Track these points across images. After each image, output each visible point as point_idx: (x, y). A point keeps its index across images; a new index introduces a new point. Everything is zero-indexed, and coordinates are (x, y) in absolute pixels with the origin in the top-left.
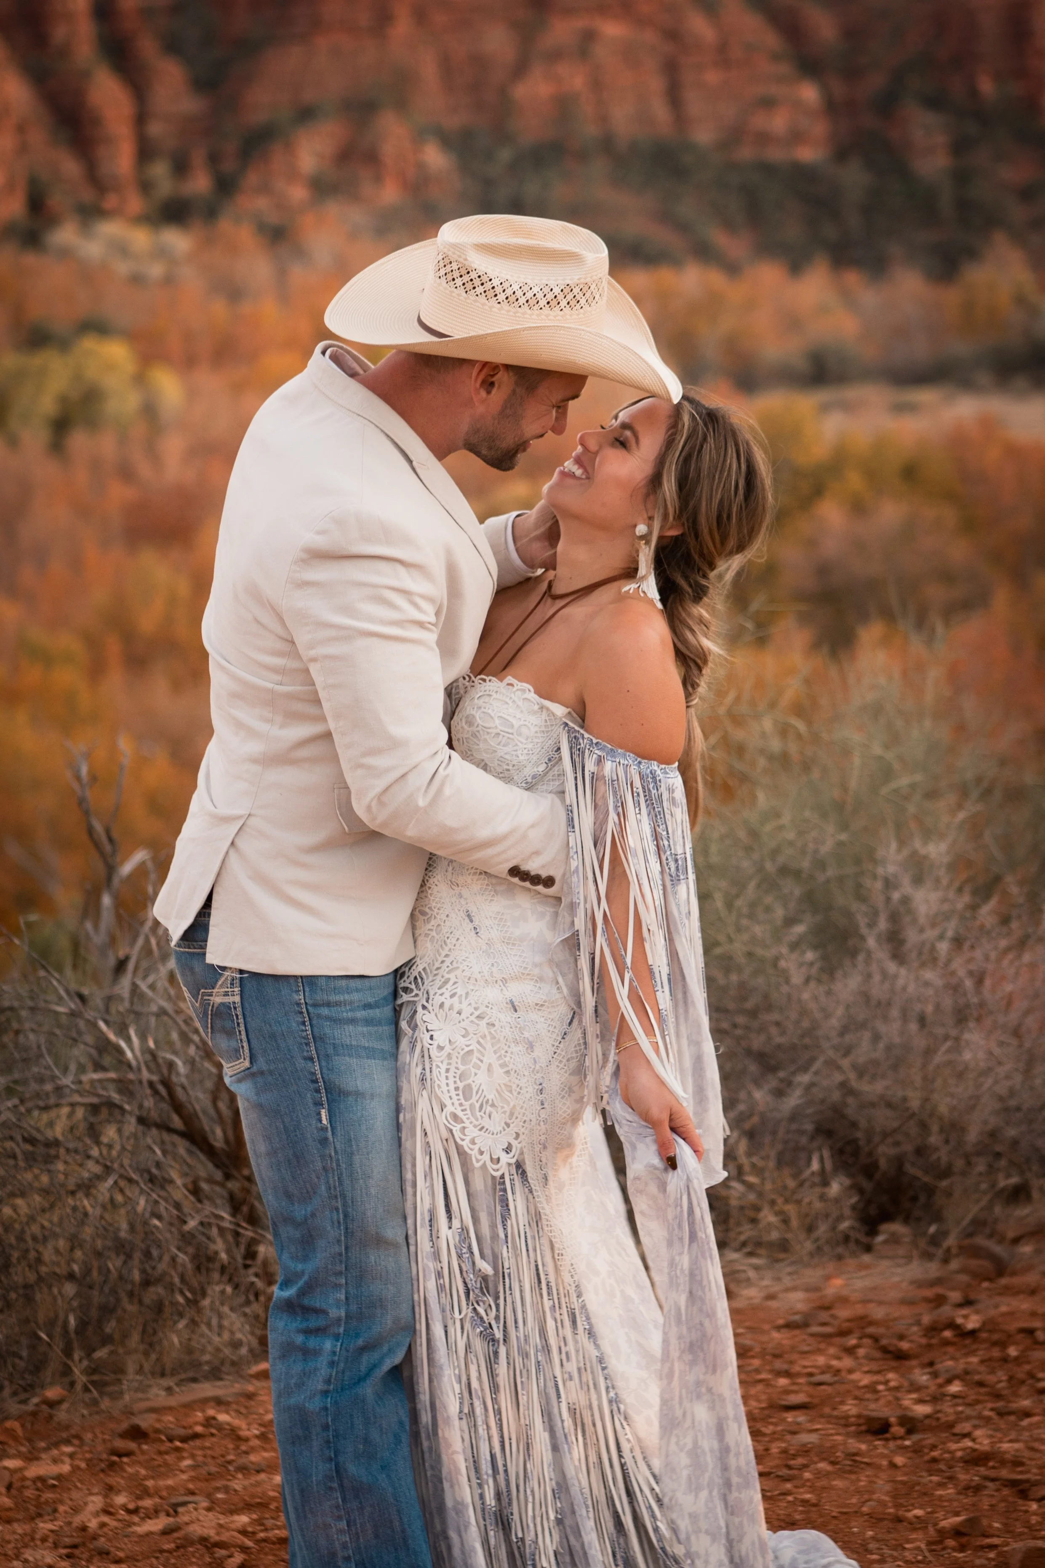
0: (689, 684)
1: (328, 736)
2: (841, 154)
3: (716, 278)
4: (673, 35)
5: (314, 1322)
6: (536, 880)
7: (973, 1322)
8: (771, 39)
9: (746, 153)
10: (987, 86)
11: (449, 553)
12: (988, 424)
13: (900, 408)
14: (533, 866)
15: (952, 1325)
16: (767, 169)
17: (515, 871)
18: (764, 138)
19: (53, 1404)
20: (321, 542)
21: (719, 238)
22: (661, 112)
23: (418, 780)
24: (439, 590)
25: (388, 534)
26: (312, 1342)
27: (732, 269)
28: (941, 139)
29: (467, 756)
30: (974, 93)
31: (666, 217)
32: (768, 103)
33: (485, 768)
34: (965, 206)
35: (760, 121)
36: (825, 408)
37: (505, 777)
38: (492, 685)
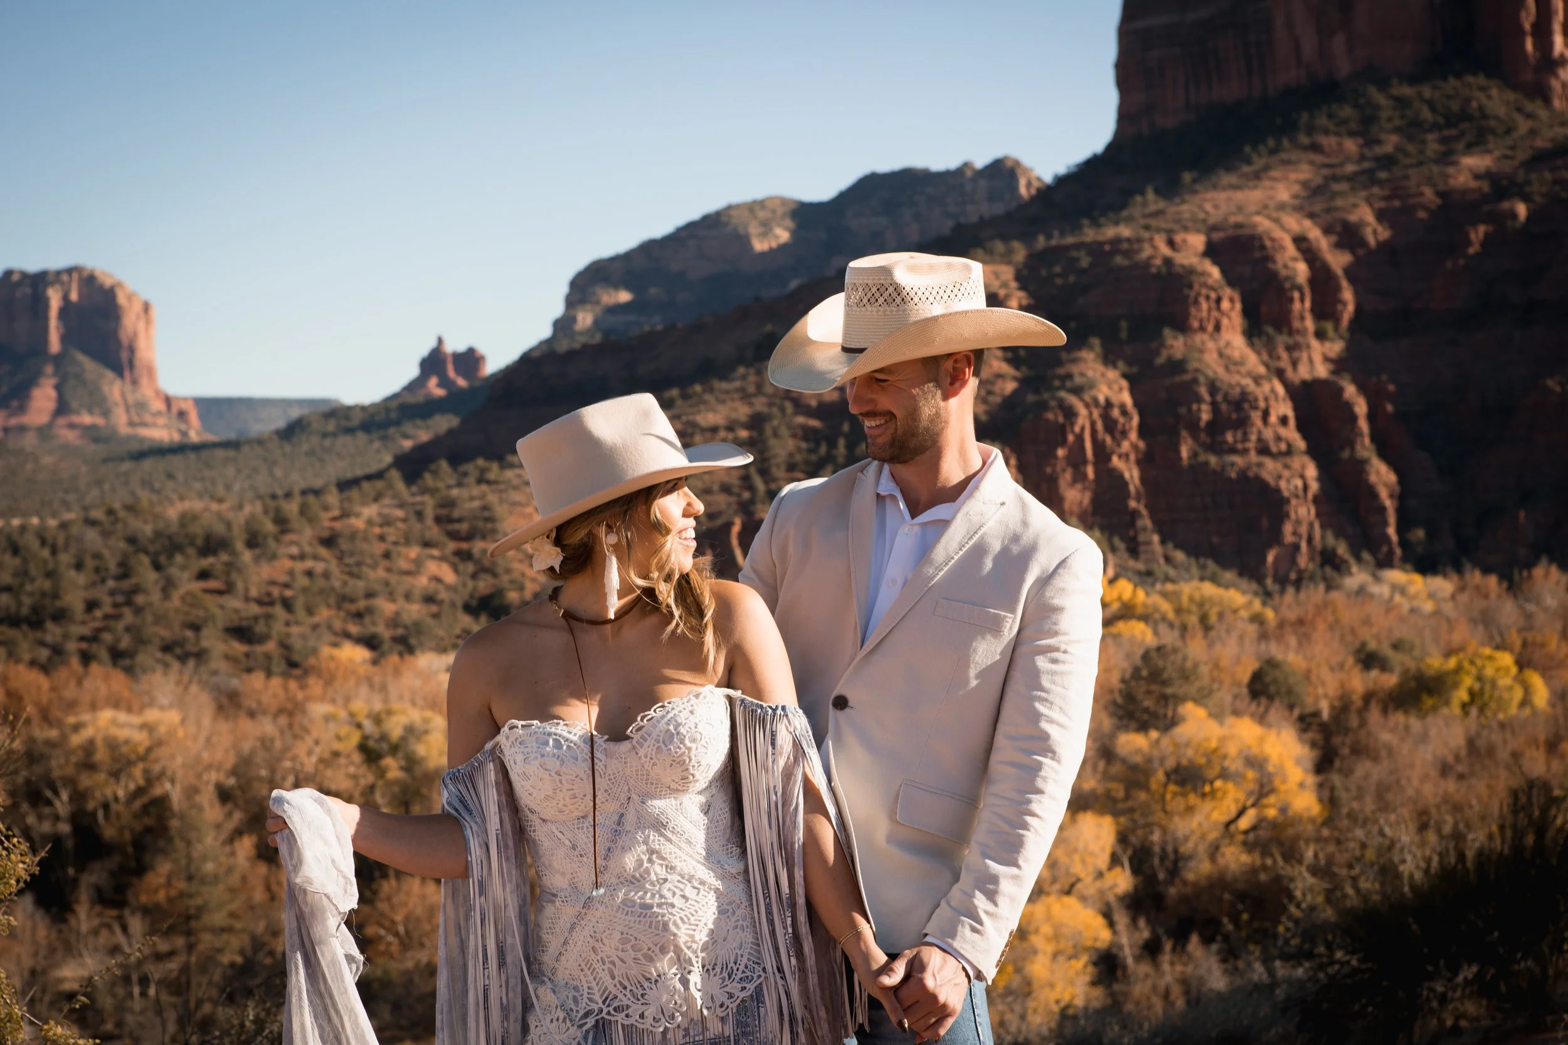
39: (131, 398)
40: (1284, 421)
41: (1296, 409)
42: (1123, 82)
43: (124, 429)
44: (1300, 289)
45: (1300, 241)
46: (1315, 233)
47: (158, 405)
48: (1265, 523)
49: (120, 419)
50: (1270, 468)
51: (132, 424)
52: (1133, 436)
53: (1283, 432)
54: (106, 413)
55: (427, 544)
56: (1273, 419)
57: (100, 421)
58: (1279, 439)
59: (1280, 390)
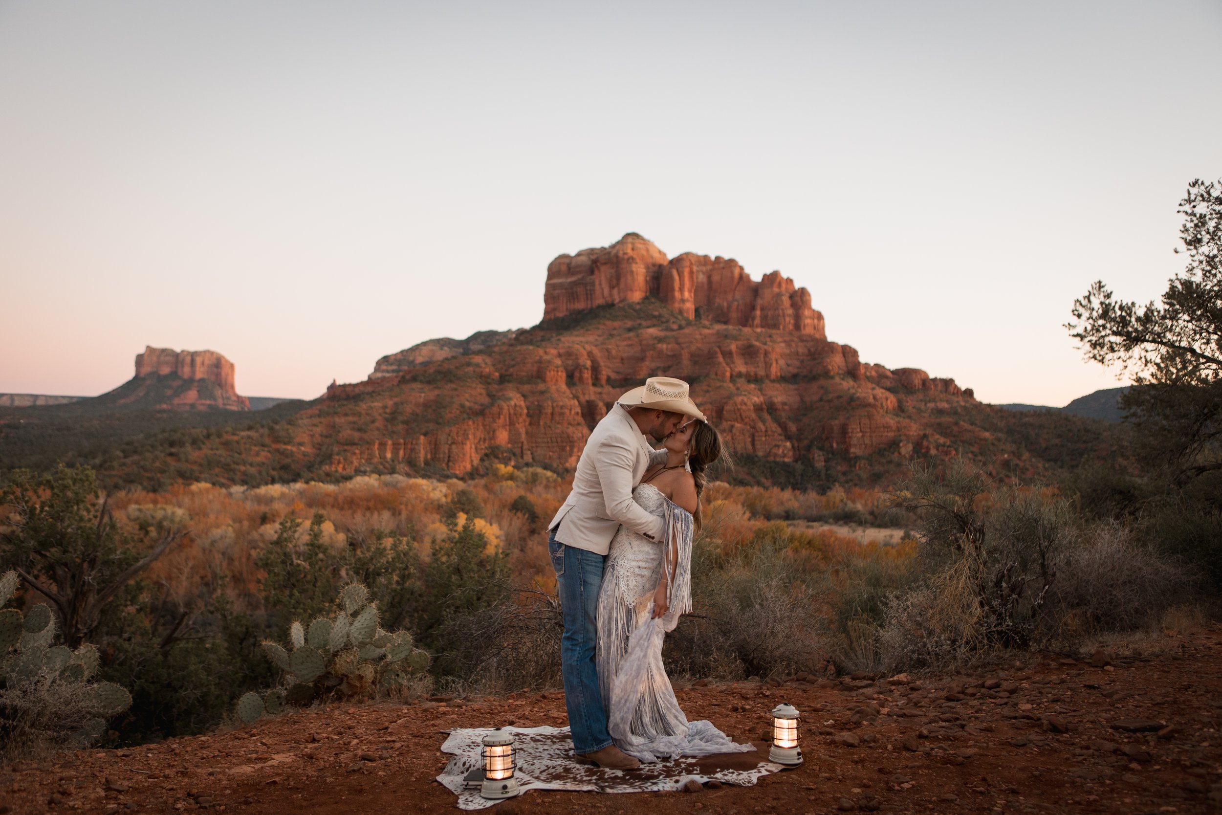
0: (698, 493)
1: (601, 492)
2: (796, 461)
3: (762, 490)
4: (754, 428)
5: (574, 643)
6: (650, 537)
7: (768, 693)
8: (779, 430)
9: (771, 459)
10: (835, 445)
11: (638, 449)
12: (830, 531)
13: (808, 527)
14: (650, 533)
15: (762, 693)
16: (776, 463)
17: (645, 534)
18: (776, 455)
19: (526, 692)
20: (605, 442)
21: (763, 480)
22: (750, 447)
23: (624, 505)
24: (634, 459)
25: (622, 441)
26: (574, 648)
27: (766, 488)
28: (822, 458)
29: (637, 502)
30: (832, 447)
31: (749, 474)
32: (778, 446)
33: (641, 505)
34: (828, 476)
35: (775, 451)
36: (789, 525)
37: (645, 509)
38: (646, 485)
39: (224, 395)
40: (577, 413)
41: (582, 410)
42: (546, 301)
43: (221, 406)
44: (587, 369)
45: (590, 354)
46: (596, 351)
47: (234, 398)
48: (568, 448)
49: (220, 402)
50: (571, 430)
51: (224, 404)
52: (524, 417)
53: (576, 418)
54: (215, 400)
55: (263, 445)
56: (573, 412)
57: (213, 403)
58: (574, 419)
59: (576, 403)
